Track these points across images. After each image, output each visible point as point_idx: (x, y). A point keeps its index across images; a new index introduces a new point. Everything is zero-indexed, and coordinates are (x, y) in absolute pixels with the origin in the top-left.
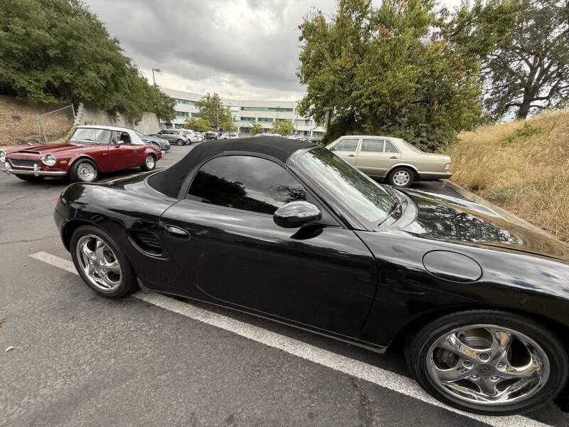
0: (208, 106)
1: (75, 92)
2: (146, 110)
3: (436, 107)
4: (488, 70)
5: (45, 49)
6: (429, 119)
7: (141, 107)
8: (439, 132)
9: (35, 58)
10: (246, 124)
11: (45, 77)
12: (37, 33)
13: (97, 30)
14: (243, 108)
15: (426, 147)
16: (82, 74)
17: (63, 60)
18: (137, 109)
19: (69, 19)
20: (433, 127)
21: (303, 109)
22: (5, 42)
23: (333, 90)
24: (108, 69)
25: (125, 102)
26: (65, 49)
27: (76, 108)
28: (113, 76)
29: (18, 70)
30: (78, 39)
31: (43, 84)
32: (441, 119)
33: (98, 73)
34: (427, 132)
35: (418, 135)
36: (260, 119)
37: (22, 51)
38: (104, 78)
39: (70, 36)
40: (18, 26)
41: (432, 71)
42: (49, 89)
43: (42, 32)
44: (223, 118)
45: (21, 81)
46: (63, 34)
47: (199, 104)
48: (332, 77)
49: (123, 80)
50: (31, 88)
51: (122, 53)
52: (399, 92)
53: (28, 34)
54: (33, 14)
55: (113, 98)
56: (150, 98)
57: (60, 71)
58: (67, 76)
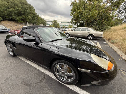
0: (54, 22)
1: (26, 20)
2: (41, 24)
3: (103, 20)
4: (124, 10)
5: (21, 12)
6: (102, 23)
7: (40, 23)
8: (104, 26)
9: (19, 14)
10: (62, 26)
11: (21, 17)
12: (19, 9)
13: (31, 7)
14: (62, 23)
15: (101, 30)
16: (28, 16)
17: (24, 14)
18: (38, 23)
19: (25, 5)
20: (103, 25)
21: (72, 22)
22: (14, 11)
23: (77, 17)
24: (32, 15)
25: (36, 22)
26: (25, 12)
27: (27, 23)
28: (33, 17)
29: (17, 16)
30: (27, 9)
31: (21, 19)
32: (105, 23)
33: (31, 16)
34: (101, 27)
35: (99, 27)
36: (65, 25)
37: (17, 12)
38: (32, 17)
39: (25, 9)
40: (16, 8)
41: (102, 11)
42: (22, 20)
43: (20, 9)
44: (57, 25)
45: (17, 18)
46: (24, 9)
47: (52, 22)
48: (77, 14)
49: (35, 17)
50: (19, 20)
51: (35, 12)
52: (93, 17)
53: (18, 9)
54: (19, 5)
55: (33, 21)
56: (42, 21)
57: (24, 16)
58: (25, 17)
